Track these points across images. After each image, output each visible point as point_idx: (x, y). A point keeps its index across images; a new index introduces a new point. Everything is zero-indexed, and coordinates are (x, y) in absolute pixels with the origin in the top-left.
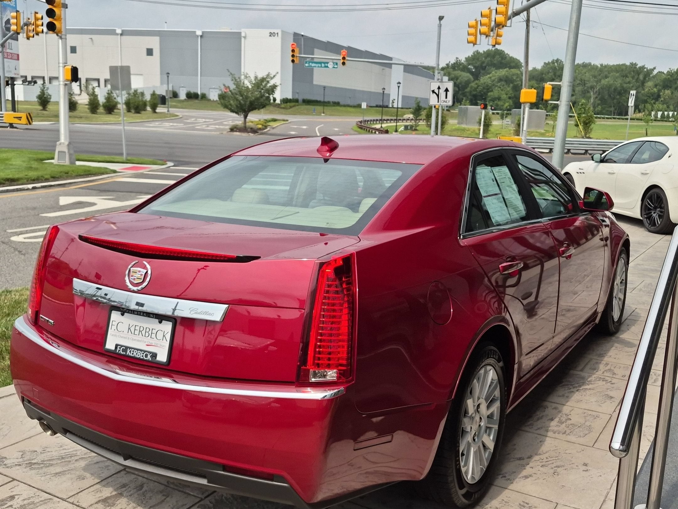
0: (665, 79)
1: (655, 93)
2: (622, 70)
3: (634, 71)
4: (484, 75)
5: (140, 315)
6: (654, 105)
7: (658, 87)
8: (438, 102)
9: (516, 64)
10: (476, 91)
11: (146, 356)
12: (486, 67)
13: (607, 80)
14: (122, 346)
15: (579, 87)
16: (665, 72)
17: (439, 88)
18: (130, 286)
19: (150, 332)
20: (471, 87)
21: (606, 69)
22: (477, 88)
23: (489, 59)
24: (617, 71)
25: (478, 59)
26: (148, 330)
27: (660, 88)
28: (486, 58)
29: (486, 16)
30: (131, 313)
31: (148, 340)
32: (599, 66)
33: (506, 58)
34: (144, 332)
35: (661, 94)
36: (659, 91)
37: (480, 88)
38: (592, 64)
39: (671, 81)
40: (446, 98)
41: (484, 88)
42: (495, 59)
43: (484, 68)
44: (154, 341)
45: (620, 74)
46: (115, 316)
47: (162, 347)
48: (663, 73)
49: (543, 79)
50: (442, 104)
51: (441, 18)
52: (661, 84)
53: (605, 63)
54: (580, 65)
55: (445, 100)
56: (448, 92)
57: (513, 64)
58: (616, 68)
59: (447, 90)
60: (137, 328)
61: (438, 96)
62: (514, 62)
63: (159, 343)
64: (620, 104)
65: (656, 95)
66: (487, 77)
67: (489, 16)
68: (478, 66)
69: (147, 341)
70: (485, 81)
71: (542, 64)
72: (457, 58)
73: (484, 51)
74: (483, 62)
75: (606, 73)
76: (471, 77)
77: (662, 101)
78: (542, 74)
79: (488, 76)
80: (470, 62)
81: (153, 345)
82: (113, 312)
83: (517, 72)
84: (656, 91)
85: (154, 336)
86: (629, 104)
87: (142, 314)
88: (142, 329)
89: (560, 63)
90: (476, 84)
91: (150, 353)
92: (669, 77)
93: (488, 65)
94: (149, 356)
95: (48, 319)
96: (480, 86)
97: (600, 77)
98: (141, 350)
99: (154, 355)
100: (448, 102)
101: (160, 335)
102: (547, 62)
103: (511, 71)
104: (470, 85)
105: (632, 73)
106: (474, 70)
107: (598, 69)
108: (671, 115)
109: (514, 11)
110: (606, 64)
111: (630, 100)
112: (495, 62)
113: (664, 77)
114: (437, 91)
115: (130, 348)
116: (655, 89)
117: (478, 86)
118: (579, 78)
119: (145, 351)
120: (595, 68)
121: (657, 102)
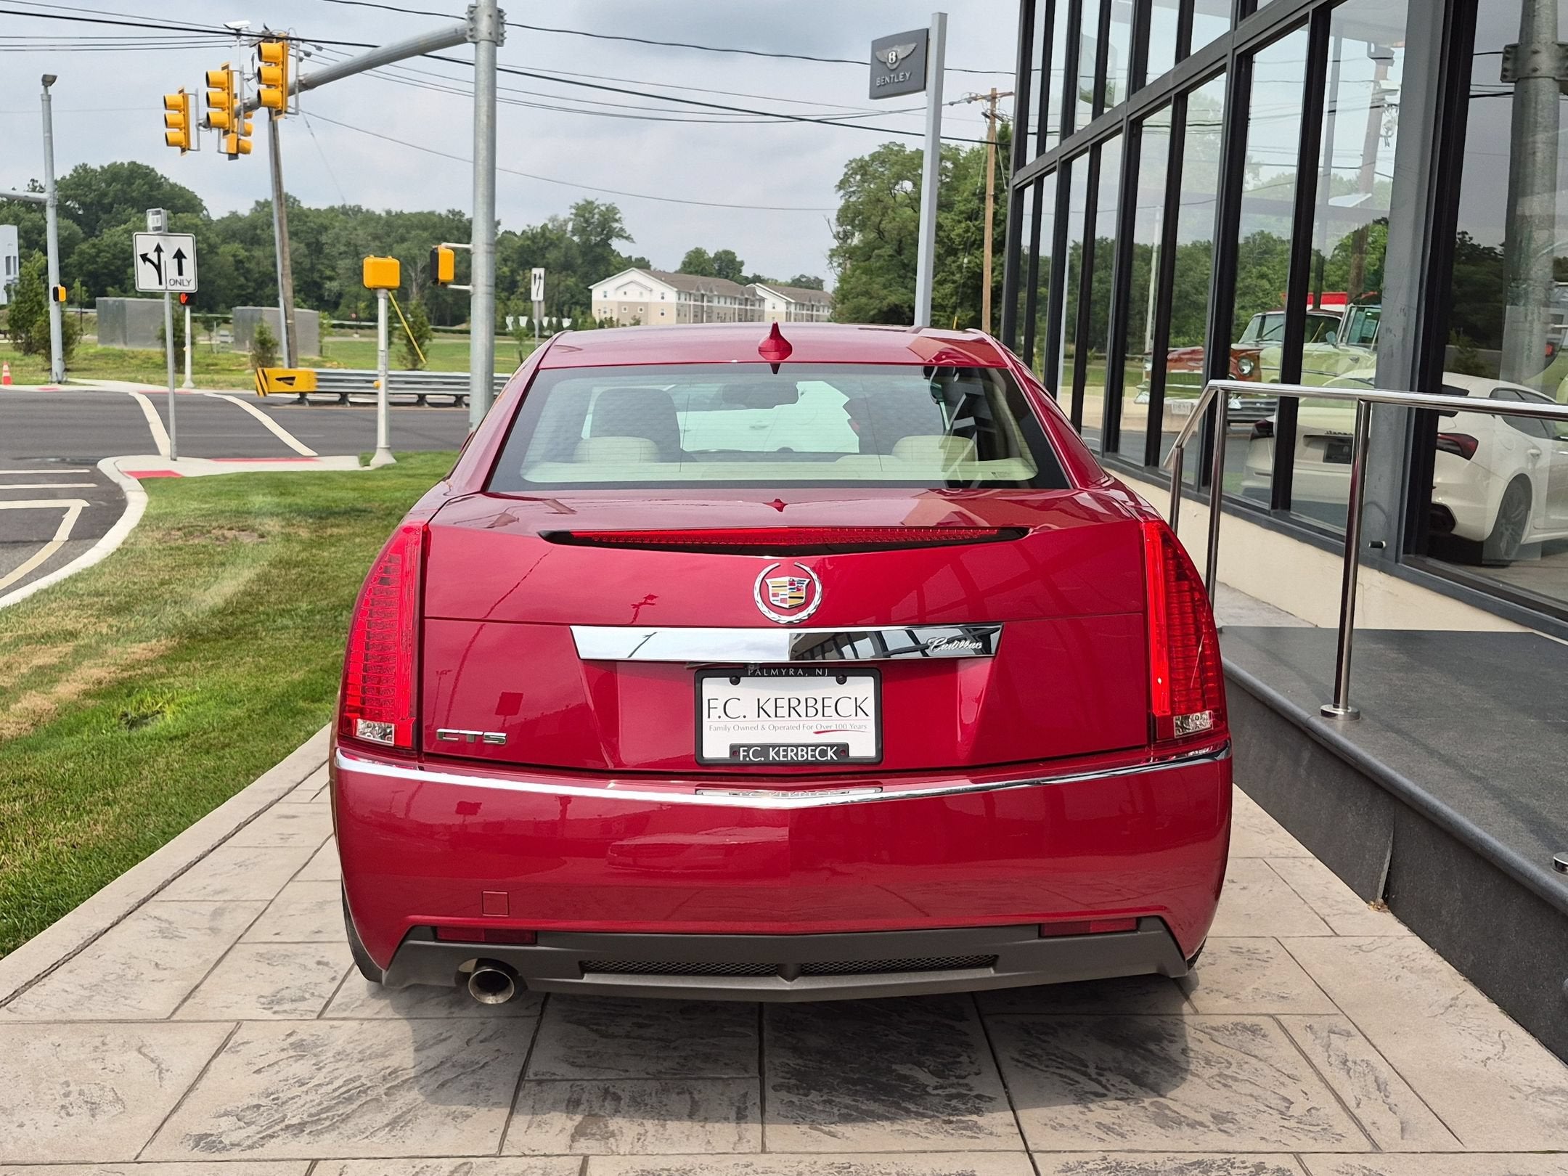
0: (522, 246)
1: (505, 277)
2: (434, 226)
3: (458, 229)
4: (109, 225)
5: (787, 675)
6: (509, 303)
7: (509, 263)
8: (160, 283)
9: (188, 201)
10: (96, 262)
11: (823, 753)
12: (111, 205)
13: (405, 245)
14: (750, 746)
15: (347, 261)
16: (519, 233)
17: (159, 249)
18: (773, 616)
19: (819, 706)
20: (82, 253)
21: (400, 222)
22: (97, 255)
23: (116, 186)
24: (425, 229)
25: (89, 185)
26: (811, 702)
27: (515, 266)
28: (109, 185)
29: (218, 85)
30: (763, 676)
31: (820, 723)
32: (383, 214)
33: (160, 185)
34: (801, 709)
35: (518, 278)
36: (513, 272)
37: (105, 257)
38: (364, 210)
39: (534, 252)
40: (180, 273)
41: (115, 257)
42: (134, 187)
43: (108, 209)
44: (834, 722)
45: (431, 234)
46: (713, 689)
47: (860, 729)
48: (514, 234)
49: (259, 239)
50: (169, 287)
51: (47, 79)
52: (515, 257)
53: (395, 209)
54: (337, 210)
55: (179, 278)
56: (184, 260)
57: (180, 202)
58: (420, 221)
59: (179, 256)
60: (784, 703)
61: (158, 268)
62: (182, 196)
63: (847, 723)
64: (440, 299)
65: (508, 280)
66: (119, 228)
67: (226, 86)
68: (91, 204)
69: (814, 724)
70: (116, 239)
71: (253, 205)
72: (33, 180)
73: (102, 167)
74: (105, 194)
75: (401, 230)
76: (76, 228)
77: (521, 293)
78: (255, 228)
79: (123, 226)
80: (69, 192)
81: (833, 728)
82: (705, 681)
83: (194, 221)
84: (508, 274)
85: (828, 711)
86: (533, 297)
87: (791, 672)
88: (794, 703)
89: (293, 204)
90: (94, 246)
91: (832, 746)
92: (528, 242)
93: (116, 200)
94: (830, 753)
95: (481, 733)
96: (104, 251)
97: (389, 240)
98: (807, 746)
99: (843, 749)
100: (186, 283)
101: (847, 707)
102: (262, 200)
103: (180, 218)
104: (77, 249)
105: (456, 232)
106: (80, 212)
107: (382, 222)
108: (545, 324)
109: (301, 78)
110: (399, 211)
111: (534, 289)
112: (134, 194)
113: (518, 242)
114: (153, 257)
115: (774, 746)
116: (505, 269)
117: (100, 251)
118: (343, 240)
119: (817, 746)
120: (369, 218)
121: (512, 297)
